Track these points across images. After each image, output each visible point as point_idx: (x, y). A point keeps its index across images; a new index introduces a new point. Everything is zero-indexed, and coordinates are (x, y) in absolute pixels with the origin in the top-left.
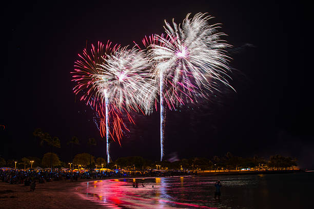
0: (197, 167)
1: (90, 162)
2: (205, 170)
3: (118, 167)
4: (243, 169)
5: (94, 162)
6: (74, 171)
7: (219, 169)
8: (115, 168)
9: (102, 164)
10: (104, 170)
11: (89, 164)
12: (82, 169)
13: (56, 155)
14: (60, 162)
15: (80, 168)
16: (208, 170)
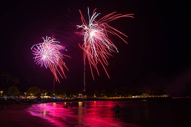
0: (105, 95)
1: (38, 92)
2: (109, 97)
3: (55, 96)
4: (133, 97)
5: (40, 92)
6: (28, 97)
7: (118, 97)
8: (53, 96)
9: (45, 94)
10: (47, 97)
11: (37, 93)
12: (33, 96)
13: (16, 88)
14: (19, 92)
15: (32, 96)
16: (111, 97)
